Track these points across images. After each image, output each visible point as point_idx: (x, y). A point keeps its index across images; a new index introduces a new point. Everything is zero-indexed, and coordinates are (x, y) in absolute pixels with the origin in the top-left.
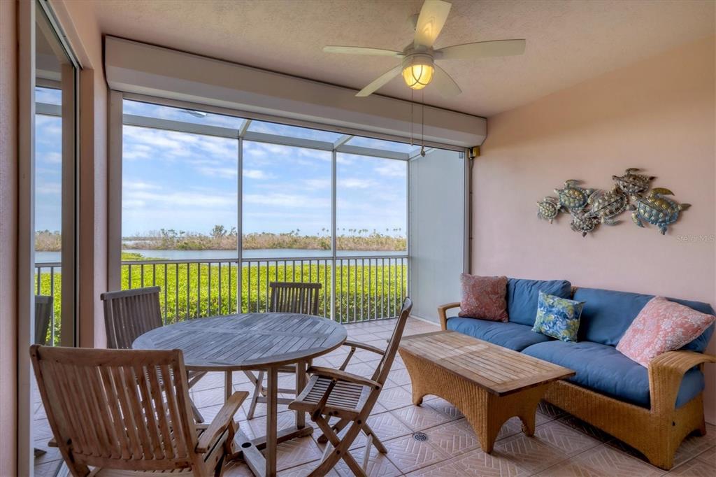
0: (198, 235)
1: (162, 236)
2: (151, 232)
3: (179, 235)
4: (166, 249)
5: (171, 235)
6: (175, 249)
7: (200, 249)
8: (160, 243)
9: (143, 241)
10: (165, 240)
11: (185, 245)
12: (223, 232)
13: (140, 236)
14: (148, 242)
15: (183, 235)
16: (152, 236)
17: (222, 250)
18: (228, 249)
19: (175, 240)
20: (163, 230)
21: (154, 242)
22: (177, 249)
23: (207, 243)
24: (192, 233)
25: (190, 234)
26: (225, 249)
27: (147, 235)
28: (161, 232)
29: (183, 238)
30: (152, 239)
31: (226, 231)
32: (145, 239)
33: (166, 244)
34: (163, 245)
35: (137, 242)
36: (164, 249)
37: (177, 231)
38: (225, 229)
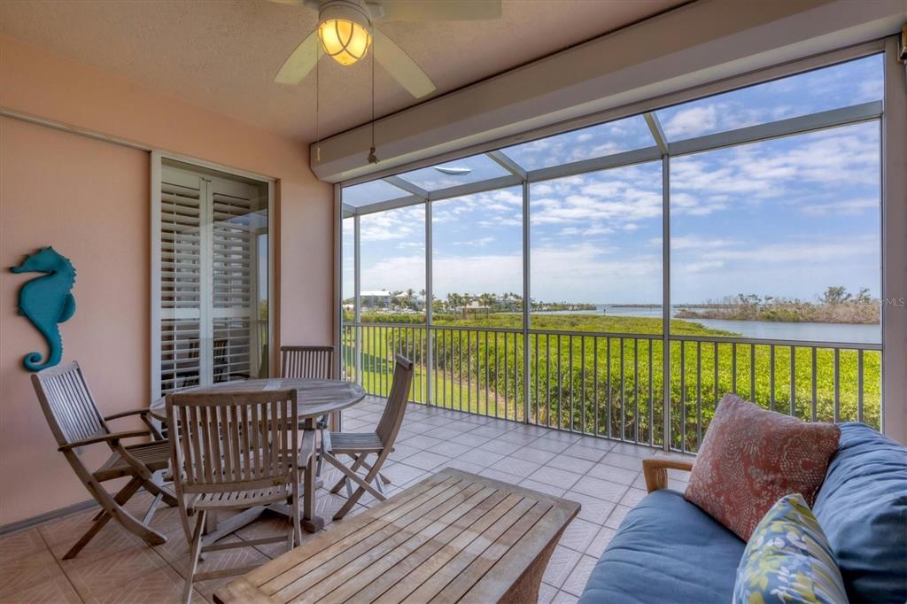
0: (793, 302)
1: (740, 303)
2: (725, 298)
3: (764, 301)
4: (744, 319)
5: (752, 301)
6: (757, 320)
7: (796, 321)
8: (737, 311)
9: (715, 310)
10: (745, 308)
11: (772, 315)
12: (844, 296)
13: (712, 303)
14: (721, 310)
15: (770, 302)
16: (727, 303)
17: (834, 323)
18: (847, 323)
19: (758, 308)
20: (742, 295)
21: (730, 310)
22: (760, 320)
23: (808, 313)
24: (784, 298)
25: (781, 301)
26: (841, 323)
27: (721, 301)
28: (739, 298)
29: (771, 305)
30: (726, 307)
31: (849, 295)
32: (717, 306)
33: (745, 313)
34: (741, 314)
35: (708, 310)
36: (740, 319)
37: (761, 295)
38: (847, 291)
